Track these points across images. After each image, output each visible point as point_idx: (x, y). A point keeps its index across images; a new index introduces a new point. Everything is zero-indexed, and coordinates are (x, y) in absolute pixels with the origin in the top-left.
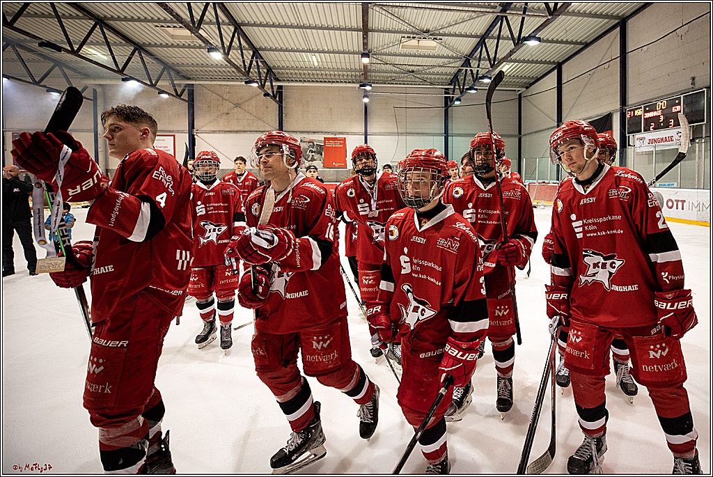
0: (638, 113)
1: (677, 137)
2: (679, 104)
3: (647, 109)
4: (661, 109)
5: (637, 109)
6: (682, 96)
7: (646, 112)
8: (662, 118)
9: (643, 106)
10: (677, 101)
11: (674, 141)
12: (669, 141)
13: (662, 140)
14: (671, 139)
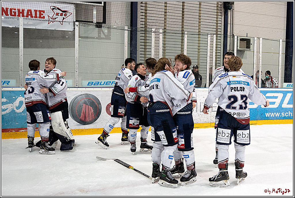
11: (46, 18)
12: (36, 17)
13: (21, 13)
14: (40, 14)
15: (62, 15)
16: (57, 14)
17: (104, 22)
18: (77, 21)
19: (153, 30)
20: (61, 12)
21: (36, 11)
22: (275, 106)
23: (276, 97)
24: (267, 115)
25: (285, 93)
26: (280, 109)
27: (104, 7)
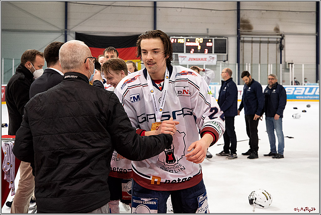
0: (180, 41)
1: (209, 59)
2: (211, 42)
3: (188, 40)
4: (199, 42)
5: (179, 39)
6: (213, 39)
7: (187, 41)
8: (199, 48)
9: (185, 38)
10: (210, 41)
11: (207, 60)
12: (204, 60)
13: (199, 59)
14: (205, 59)
15: (212, 59)
16: (211, 59)
17: (227, 60)
18: (218, 60)
19: (247, 64)
20: (212, 58)
21: (204, 59)
22: (302, 93)
23: (301, 90)
24: (297, 97)
25: (306, 88)
26: (303, 95)
27: (227, 55)
